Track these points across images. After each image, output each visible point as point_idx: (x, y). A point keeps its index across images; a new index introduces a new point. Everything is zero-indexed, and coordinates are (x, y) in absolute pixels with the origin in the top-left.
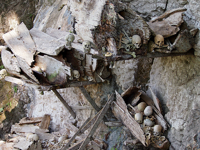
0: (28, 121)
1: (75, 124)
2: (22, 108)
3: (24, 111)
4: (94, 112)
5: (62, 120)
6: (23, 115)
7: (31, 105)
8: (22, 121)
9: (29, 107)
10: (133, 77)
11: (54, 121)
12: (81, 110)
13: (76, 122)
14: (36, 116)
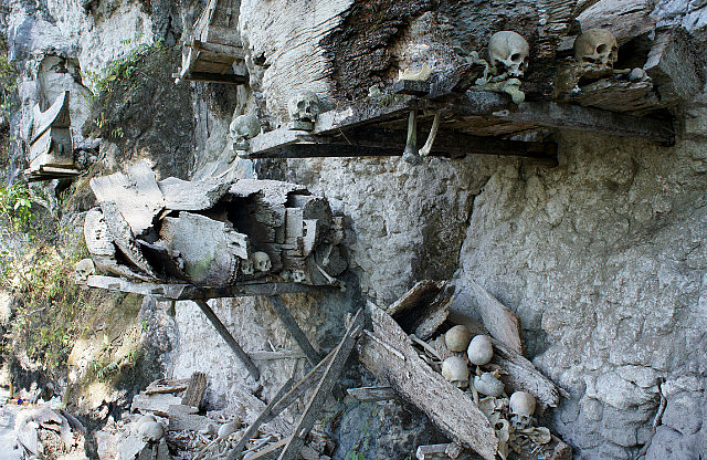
0: (163, 388)
1: (257, 394)
2: (155, 361)
3: (159, 368)
4: (301, 366)
5: (230, 386)
6: (156, 375)
7: (171, 355)
8: (152, 387)
9: (167, 360)
10: (409, 269)
11: (214, 387)
12: (271, 360)
13: (261, 388)
14: (179, 378)
